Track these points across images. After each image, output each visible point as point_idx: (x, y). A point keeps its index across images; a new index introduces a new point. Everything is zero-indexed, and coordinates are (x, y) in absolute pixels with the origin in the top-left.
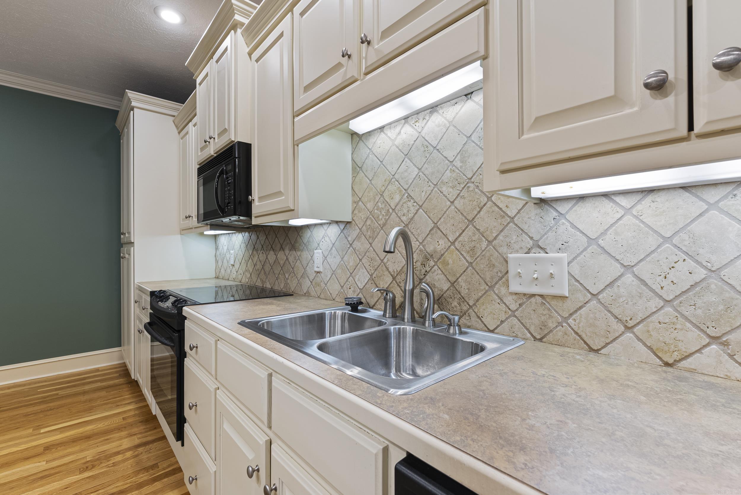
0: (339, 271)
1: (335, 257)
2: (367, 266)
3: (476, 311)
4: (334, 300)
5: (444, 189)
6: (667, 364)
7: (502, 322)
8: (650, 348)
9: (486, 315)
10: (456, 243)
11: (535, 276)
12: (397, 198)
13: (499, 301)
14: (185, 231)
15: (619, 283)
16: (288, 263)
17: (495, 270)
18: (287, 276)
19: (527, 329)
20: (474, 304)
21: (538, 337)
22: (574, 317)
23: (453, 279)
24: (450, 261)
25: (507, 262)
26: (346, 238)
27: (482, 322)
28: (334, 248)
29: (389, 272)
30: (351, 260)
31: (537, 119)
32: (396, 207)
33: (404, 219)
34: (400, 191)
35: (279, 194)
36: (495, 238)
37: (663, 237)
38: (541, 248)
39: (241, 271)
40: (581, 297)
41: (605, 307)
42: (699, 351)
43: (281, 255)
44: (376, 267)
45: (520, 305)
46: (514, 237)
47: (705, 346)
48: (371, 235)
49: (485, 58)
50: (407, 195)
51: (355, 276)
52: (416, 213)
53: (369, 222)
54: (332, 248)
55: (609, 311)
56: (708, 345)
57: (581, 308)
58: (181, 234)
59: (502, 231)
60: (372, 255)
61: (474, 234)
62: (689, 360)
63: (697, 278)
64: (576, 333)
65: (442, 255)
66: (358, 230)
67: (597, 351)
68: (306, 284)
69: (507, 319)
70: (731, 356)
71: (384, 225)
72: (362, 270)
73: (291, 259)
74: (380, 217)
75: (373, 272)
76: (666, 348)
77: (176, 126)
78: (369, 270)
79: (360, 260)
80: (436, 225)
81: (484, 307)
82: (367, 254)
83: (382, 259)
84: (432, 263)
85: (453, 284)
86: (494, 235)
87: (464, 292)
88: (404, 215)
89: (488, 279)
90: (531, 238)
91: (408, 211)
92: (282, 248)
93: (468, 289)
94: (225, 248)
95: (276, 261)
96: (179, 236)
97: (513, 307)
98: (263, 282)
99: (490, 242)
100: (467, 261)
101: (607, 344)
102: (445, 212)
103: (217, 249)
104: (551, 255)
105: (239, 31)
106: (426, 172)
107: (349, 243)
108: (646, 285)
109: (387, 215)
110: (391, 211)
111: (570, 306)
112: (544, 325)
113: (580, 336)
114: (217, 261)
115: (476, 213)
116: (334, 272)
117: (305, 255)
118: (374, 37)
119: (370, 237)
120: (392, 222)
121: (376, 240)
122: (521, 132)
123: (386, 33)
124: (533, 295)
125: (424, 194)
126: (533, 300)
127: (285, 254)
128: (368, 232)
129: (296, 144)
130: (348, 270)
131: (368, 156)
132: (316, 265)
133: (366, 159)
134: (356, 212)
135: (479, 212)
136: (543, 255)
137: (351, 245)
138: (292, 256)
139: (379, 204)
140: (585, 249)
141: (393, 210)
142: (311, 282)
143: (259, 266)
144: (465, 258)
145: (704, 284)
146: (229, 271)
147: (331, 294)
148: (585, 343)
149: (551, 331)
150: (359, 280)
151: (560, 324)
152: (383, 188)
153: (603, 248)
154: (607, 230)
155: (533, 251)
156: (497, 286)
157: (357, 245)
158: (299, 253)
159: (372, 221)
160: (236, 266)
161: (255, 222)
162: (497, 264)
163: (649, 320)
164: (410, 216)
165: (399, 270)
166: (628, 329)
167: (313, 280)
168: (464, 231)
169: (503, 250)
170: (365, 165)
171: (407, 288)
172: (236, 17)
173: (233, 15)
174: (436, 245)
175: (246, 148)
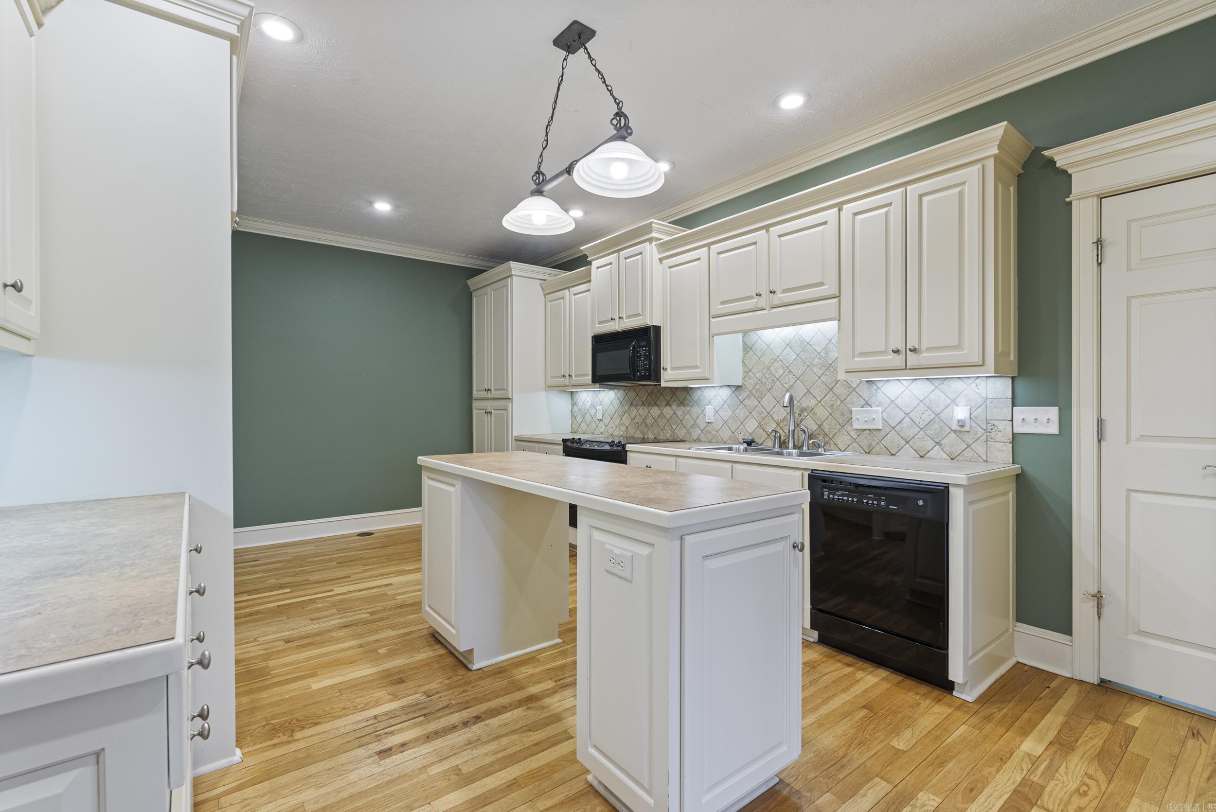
0: (731, 421)
1: (726, 411)
2: (756, 417)
3: (834, 441)
4: (725, 442)
5: (814, 369)
6: (921, 457)
7: (849, 446)
8: (915, 450)
9: (840, 442)
10: (822, 402)
11: (866, 419)
12: (781, 372)
13: (847, 434)
14: (549, 388)
15: (903, 422)
16: (675, 416)
17: (845, 417)
18: (674, 427)
19: (862, 448)
20: (833, 437)
21: (868, 451)
22: (884, 439)
23: (819, 423)
24: (818, 413)
25: (851, 412)
26: (737, 397)
27: (838, 447)
28: (725, 405)
29: (774, 420)
30: (741, 413)
31: (860, 353)
32: (780, 377)
33: (786, 386)
34: (783, 368)
35: (696, 367)
36: (845, 399)
37: (920, 400)
38: (869, 405)
39: (611, 425)
40: (888, 429)
41: (898, 433)
42: (932, 449)
43: (668, 411)
44: (763, 417)
45: (859, 435)
46: (855, 399)
47: (934, 447)
48: (760, 396)
49: (839, 296)
50: (788, 370)
51: (746, 424)
52: (795, 382)
53: (757, 387)
54: (723, 405)
55: (900, 435)
56: (935, 446)
57: (887, 434)
58: (546, 391)
59: (849, 395)
60: (761, 409)
61: (833, 397)
62: (929, 453)
63: (931, 418)
64: (885, 447)
65: (813, 409)
66: (749, 392)
67: (894, 455)
68: (696, 432)
69: (852, 443)
70: (942, 449)
71: (771, 389)
72: (751, 420)
74: (767, 384)
75: (761, 421)
76: (921, 450)
77: (542, 289)
78: (757, 420)
79: (750, 413)
80: (809, 391)
81: (839, 438)
82: (756, 409)
83: (768, 412)
84: (806, 414)
85: (819, 426)
86: (845, 398)
87: (826, 431)
88: (786, 383)
89: (841, 422)
90: (864, 400)
91: (789, 381)
92: (668, 404)
93: (829, 429)
94: (588, 405)
96: (544, 392)
97: (855, 437)
98: (643, 433)
99: (842, 401)
100: (829, 413)
101: (899, 451)
102: (815, 383)
103: (574, 404)
104: (873, 408)
105: (654, 243)
106: (802, 357)
107: (740, 401)
108: (914, 422)
109: (772, 382)
110: (776, 380)
111: (882, 434)
112: (870, 445)
113: (887, 449)
114: (574, 417)
115: (834, 384)
116: (725, 422)
117: (695, 409)
118: (778, 291)
119: (758, 397)
120: (777, 388)
121: (764, 399)
122: (854, 357)
123: (785, 291)
124: (865, 430)
125: (800, 371)
126: (865, 432)
127: (672, 409)
128: (756, 393)
129: (712, 336)
130: (739, 420)
131: (757, 340)
132: (707, 417)
133: (755, 342)
134: (746, 379)
135: (836, 384)
136: (870, 408)
137: (742, 402)
138: (681, 410)
139: (767, 375)
140: (889, 405)
141: (778, 379)
142: (702, 431)
143: (638, 420)
144: (827, 411)
145: (934, 421)
146: (594, 425)
147: (722, 439)
148: (889, 451)
149: (874, 448)
150: (749, 427)
151: (878, 443)
152: (770, 364)
153: (897, 405)
154: (898, 396)
155: (865, 406)
156: (846, 426)
157: (747, 402)
158: (688, 408)
159: (761, 386)
160: (606, 421)
161: (663, 384)
162: (846, 414)
163: (915, 437)
164: (791, 384)
165: (782, 419)
166: (907, 442)
167: (704, 429)
168: (826, 395)
169: (849, 406)
170: (754, 347)
171: (791, 429)
172: (654, 235)
173: (651, 232)
174: (809, 402)
175: (657, 329)
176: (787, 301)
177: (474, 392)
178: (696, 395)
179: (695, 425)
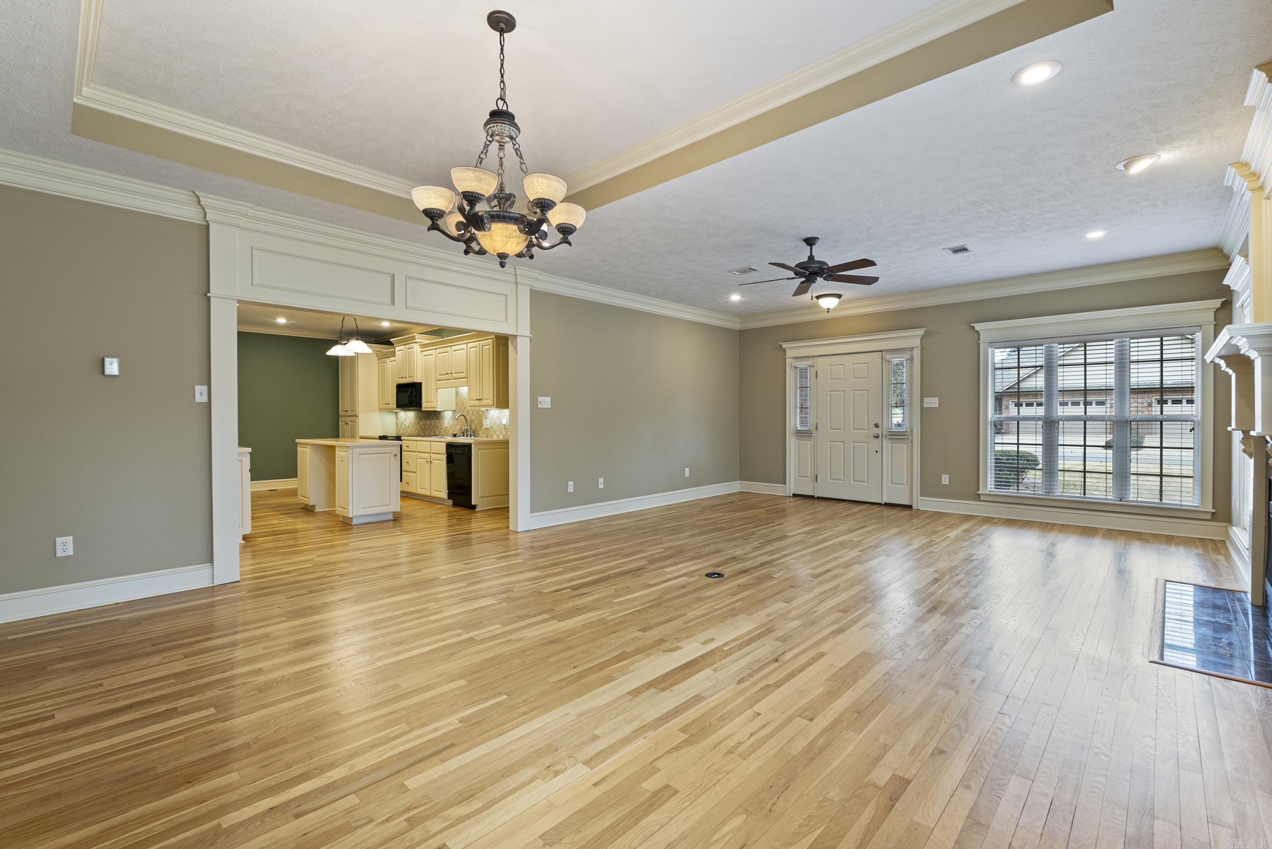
0: (452, 424)
9: (480, 434)
11: (486, 424)
12: (465, 405)
13: (482, 430)
14: (381, 410)
15: (494, 425)
16: (435, 424)
17: (481, 424)
18: (435, 427)
22: (490, 432)
24: (475, 422)
25: (483, 422)
26: (454, 415)
30: (455, 422)
34: (466, 403)
35: (432, 402)
39: (413, 430)
40: (491, 428)
43: (432, 421)
45: (485, 431)
46: (484, 416)
51: (457, 427)
54: (450, 417)
55: (493, 430)
58: (379, 411)
61: (479, 416)
64: (491, 435)
68: (442, 431)
73: (437, 423)
79: (458, 422)
85: (476, 427)
92: (433, 419)
94: (403, 419)
95: (431, 424)
100: (478, 422)
101: (494, 436)
103: (397, 419)
105: (418, 344)
112: (488, 434)
114: (397, 426)
116: (451, 427)
117: (442, 421)
123: (455, 373)
124: (486, 428)
127: (434, 422)
129: (437, 389)
130: (455, 426)
131: (458, 392)
132: (445, 424)
134: (457, 407)
139: (462, 406)
141: (465, 408)
142: (444, 431)
143: (423, 426)
152: (463, 402)
153: (492, 419)
154: (493, 415)
155: (486, 419)
156: (482, 427)
158: (439, 421)
160: (410, 427)
161: (423, 409)
166: (495, 433)
169: (482, 419)
170: (458, 394)
172: (417, 340)
173: (415, 339)
174: (473, 418)
175: (420, 384)
176: (455, 377)
177: (340, 412)
178: (443, 413)
179: (442, 429)
